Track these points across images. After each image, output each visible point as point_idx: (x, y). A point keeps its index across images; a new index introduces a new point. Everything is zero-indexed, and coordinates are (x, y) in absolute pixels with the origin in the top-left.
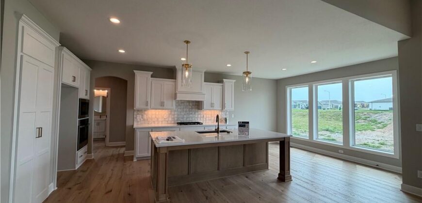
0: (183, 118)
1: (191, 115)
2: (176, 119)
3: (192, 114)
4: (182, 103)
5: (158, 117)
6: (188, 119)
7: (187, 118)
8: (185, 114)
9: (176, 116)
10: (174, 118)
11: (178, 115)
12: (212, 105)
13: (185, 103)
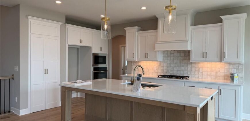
0: (173, 71)
1: (183, 68)
2: (165, 71)
3: (183, 66)
4: (171, 54)
5: (148, 68)
6: (179, 72)
7: (177, 71)
8: (175, 66)
9: (165, 68)
10: (163, 70)
11: (167, 67)
12: (204, 55)
13: (175, 54)
